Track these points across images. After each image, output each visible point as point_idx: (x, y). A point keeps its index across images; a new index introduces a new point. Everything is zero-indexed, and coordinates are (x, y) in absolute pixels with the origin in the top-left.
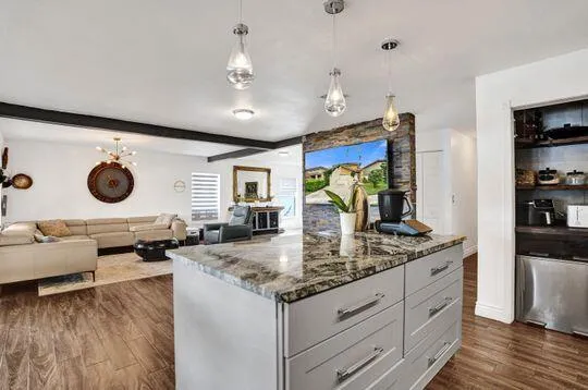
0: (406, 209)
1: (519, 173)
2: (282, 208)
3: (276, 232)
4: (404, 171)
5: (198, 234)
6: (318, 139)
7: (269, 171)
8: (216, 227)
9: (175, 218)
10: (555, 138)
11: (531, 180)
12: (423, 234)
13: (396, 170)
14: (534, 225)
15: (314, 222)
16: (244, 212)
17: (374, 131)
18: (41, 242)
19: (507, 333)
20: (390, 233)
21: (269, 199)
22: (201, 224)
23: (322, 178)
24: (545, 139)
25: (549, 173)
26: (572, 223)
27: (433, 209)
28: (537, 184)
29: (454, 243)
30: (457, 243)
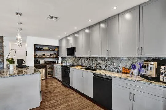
4: (1, 52)
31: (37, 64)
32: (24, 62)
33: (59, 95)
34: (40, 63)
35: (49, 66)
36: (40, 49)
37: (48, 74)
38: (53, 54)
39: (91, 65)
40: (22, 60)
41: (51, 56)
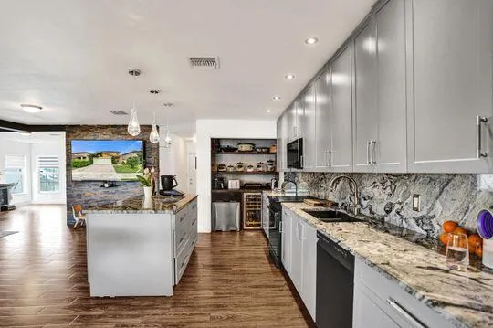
4: (153, 160)
6: (83, 130)
10: (225, 151)
11: (216, 169)
14: (217, 189)
15: (79, 195)
19: (209, 236)
23: (87, 160)
24: (221, 151)
25: (222, 166)
28: (218, 171)
31: (220, 188)
32: (174, 184)
33: (236, 281)
34: (230, 187)
35: (250, 196)
36: (230, 150)
37: (247, 220)
38: (265, 162)
39: (347, 200)
40: (171, 178)
41: (261, 169)
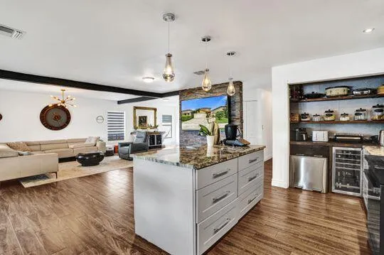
0: (238, 134)
1: (291, 115)
2: (164, 133)
3: (160, 147)
4: (237, 113)
5: (113, 149)
6: (189, 93)
7: (155, 110)
8: (127, 145)
9: (98, 139)
10: (308, 98)
11: (297, 119)
12: (246, 145)
13: (232, 112)
14: (298, 141)
15: (186, 141)
16: (143, 136)
17: (221, 90)
18: (22, 155)
19: (286, 192)
20: (231, 145)
21: (156, 127)
22: (116, 143)
23: (190, 115)
24: (304, 99)
25: (305, 115)
26: (314, 139)
27: (251, 133)
28: (300, 121)
29: (260, 149)
30: (261, 149)
36: (315, 97)
37: (338, 181)
40: (235, 127)
41: (359, 118)
